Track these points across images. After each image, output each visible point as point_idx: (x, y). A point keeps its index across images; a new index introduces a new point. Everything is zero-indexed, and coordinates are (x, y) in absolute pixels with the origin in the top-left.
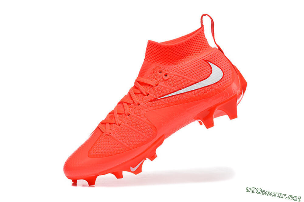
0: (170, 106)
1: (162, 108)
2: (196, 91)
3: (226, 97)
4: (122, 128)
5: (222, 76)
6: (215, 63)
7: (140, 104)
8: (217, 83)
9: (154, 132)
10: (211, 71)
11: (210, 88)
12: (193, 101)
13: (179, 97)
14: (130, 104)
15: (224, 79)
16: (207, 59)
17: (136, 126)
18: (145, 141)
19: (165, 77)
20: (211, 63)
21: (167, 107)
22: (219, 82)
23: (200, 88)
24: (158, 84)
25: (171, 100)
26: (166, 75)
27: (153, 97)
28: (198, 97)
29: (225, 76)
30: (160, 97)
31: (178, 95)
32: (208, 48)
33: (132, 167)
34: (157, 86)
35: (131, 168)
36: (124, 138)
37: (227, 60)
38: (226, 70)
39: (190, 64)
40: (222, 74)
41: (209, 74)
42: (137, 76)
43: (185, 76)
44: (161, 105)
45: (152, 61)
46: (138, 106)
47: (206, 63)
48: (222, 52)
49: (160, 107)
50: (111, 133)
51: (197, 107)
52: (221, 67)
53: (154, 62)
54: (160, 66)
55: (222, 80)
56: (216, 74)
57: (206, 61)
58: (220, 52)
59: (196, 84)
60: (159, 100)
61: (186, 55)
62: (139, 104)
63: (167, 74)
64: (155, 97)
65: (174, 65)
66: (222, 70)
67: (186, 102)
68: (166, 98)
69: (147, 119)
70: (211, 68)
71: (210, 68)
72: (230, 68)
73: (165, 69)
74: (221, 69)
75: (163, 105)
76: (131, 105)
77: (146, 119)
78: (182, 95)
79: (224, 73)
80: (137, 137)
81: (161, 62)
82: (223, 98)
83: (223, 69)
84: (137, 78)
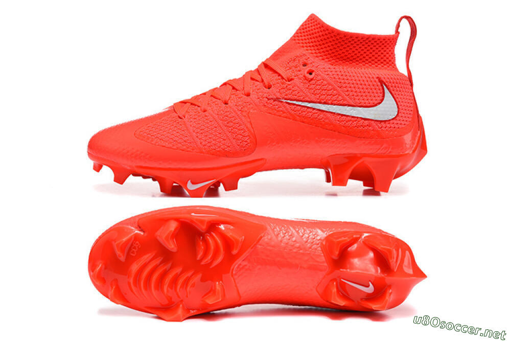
0: (293, 120)
1: (280, 116)
2: (343, 117)
3: (385, 149)
4: (206, 116)
5: (394, 117)
6: (393, 92)
7: (251, 95)
8: (381, 121)
9: (250, 145)
10: (382, 100)
11: (366, 122)
12: (331, 130)
13: (314, 113)
14: (237, 90)
15: (395, 121)
16: (384, 80)
17: (228, 123)
18: (231, 153)
19: (308, 74)
20: (388, 89)
21: (290, 119)
22: (385, 121)
23: (353, 117)
24: (292, 79)
25: (300, 112)
26: (310, 73)
27: (274, 95)
28: (343, 128)
29: (398, 118)
30: (286, 99)
31: (314, 109)
32: (393, 67)
33: (191, 182)
34: (289, 81)
35: (189, 182)
36: (201, 131)
37: (413, 98)
38: (405, 112)
39: (354, 74)
40: (397, 113)
41: (376, 102)
42: (268, 57)
43: (338, 87)
44: (282, 111)
45: (301, 45)
46: (247, 97)
47: (379, 84)
48: (412, 85)
49: (277, 114)
50: (186, 117)
51: (333, 142)
52: (399, 104)
53: (303, 47)
54: (308, 56)
55: (391, 122)
56: (387, 109)
57: (382, 82)
58: (408, 83)
59: (350, 107)
60: (282, 102)
61: (355, 59)
62: (248, 95)
63: (313, 71)
64: (278, 95)
65: (330, 64)
66: (398, 107)
67: (321, 125)
68: (294, 104)
69: (250, 122)
70: (384, 96)
71: (381, 95)
72: (411, 112)
73: (313, 64)
74: (397, 104)
75: (284, 113)
76: (238, 92)
77: (249, 120)
78: (320, 112)
79: (400, 114)
80: (221, 140)
81: (314, 51)
82: (379, 150)
83: (400, 107)
84: (267, 59)
